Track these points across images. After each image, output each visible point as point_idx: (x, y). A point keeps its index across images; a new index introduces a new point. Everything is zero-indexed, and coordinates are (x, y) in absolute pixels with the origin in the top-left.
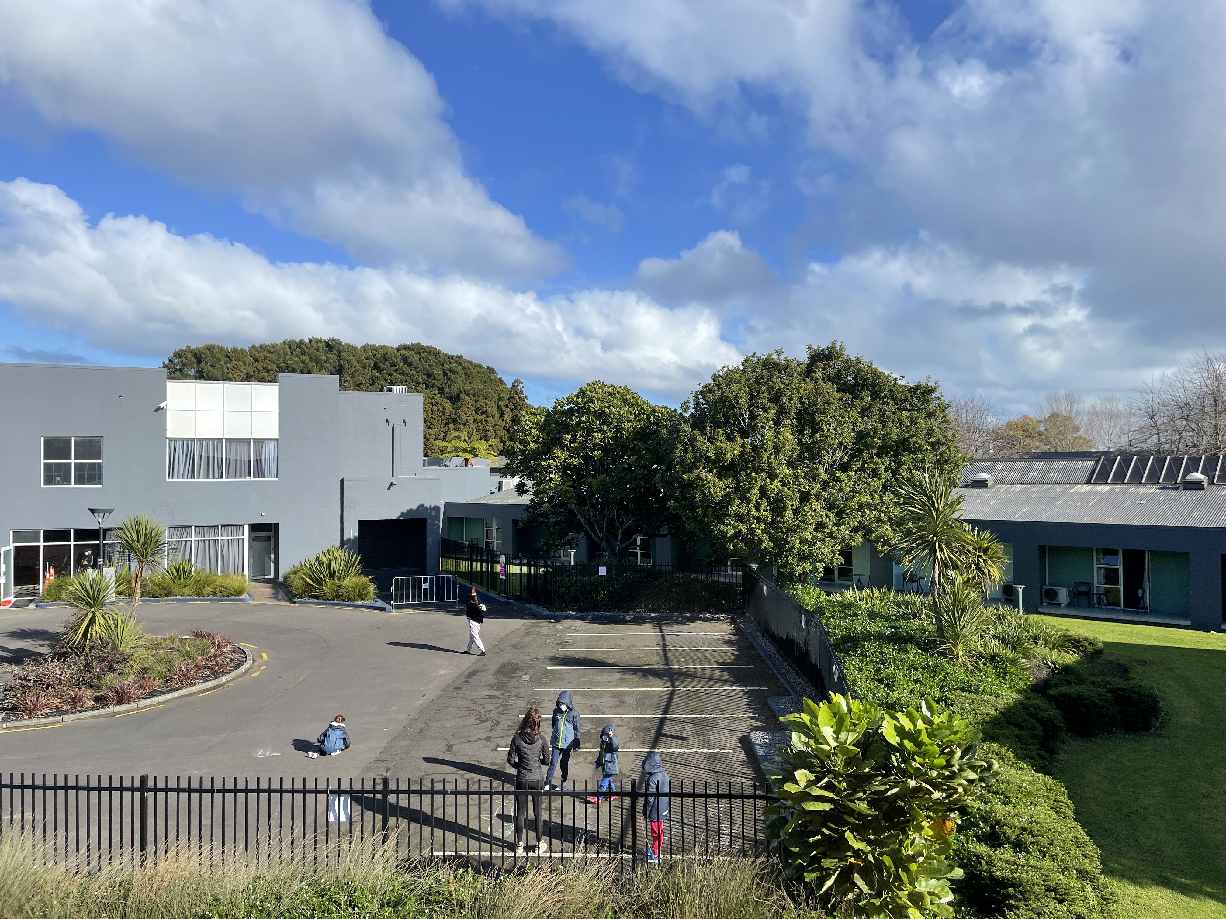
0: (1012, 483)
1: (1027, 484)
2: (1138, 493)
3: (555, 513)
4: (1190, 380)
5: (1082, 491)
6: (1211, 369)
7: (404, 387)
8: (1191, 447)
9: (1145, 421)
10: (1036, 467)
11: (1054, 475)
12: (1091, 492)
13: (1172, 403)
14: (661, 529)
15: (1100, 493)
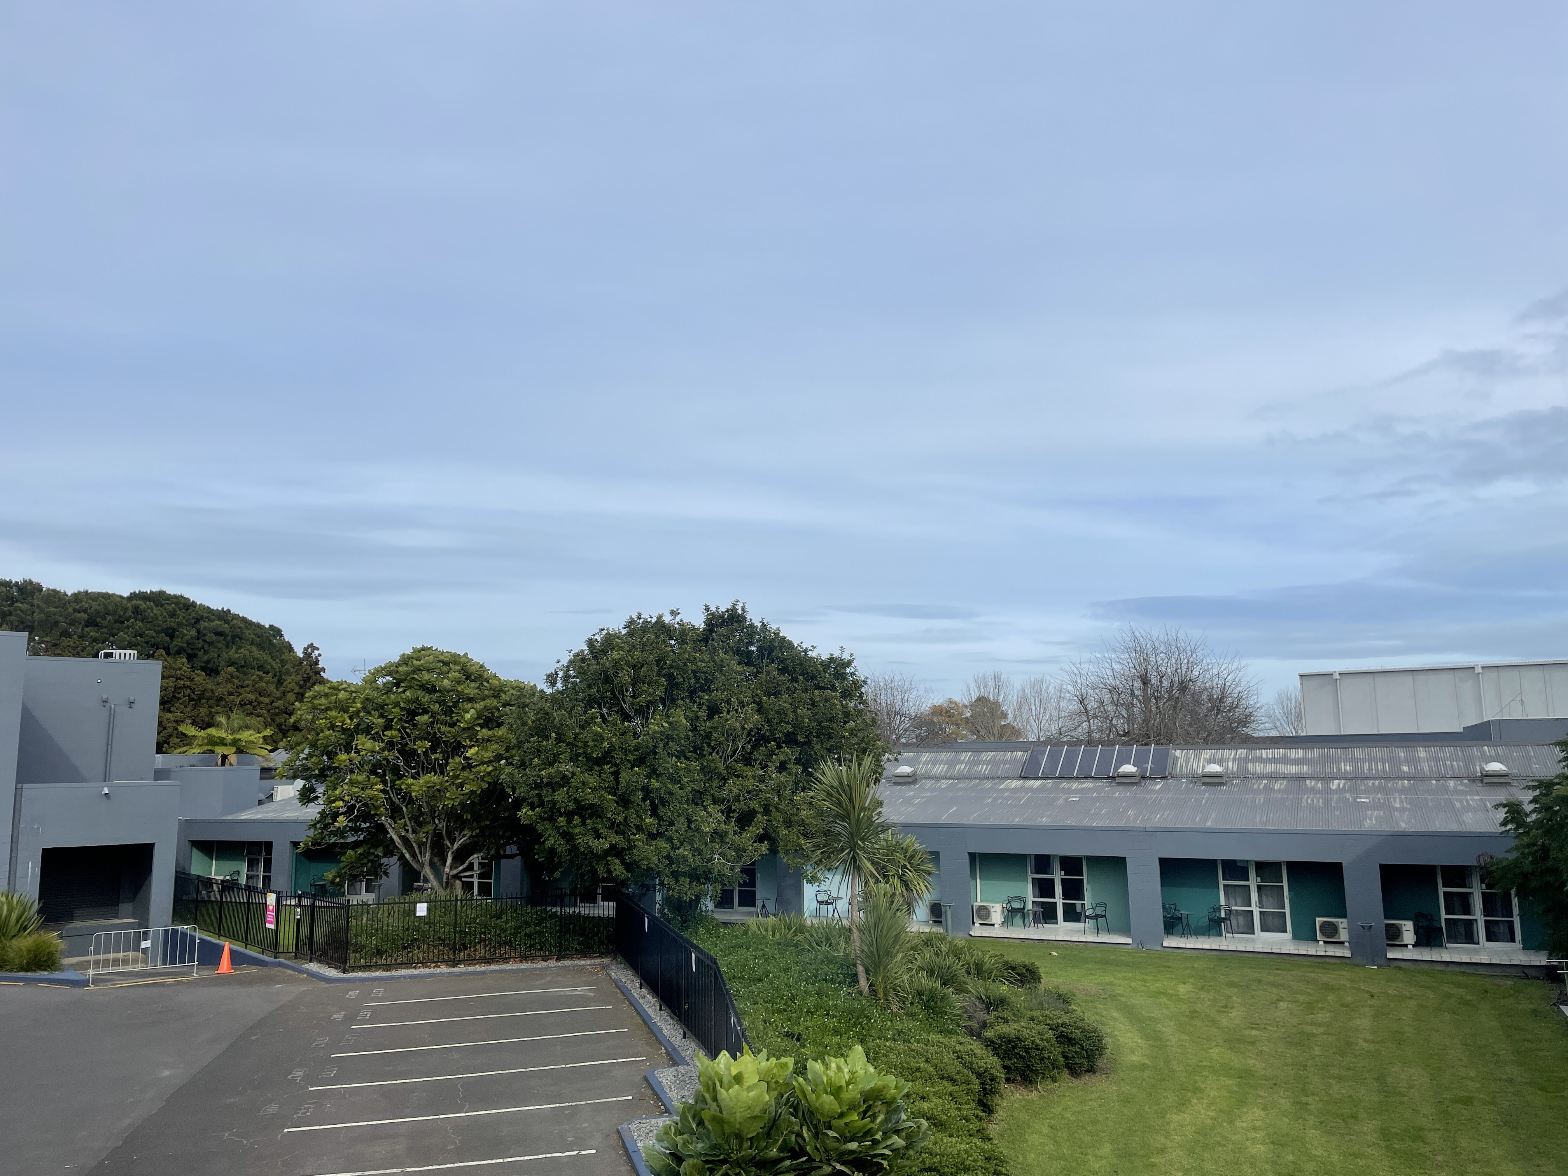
0: (937, 779)
1: (954, 779)
2: (1069, 788)
3: (356, 830)
4: (1118, 660)
5: (1013, 786)
6: (1138, 649)
7: (132, 652)
8: (1122, 736)
9: (1075, 706)
10: (962, 758)
11: (983, 769)
12: (1022, 789)
13: (1101, 686)
14: (508, 847)
15: (1030, 789)
